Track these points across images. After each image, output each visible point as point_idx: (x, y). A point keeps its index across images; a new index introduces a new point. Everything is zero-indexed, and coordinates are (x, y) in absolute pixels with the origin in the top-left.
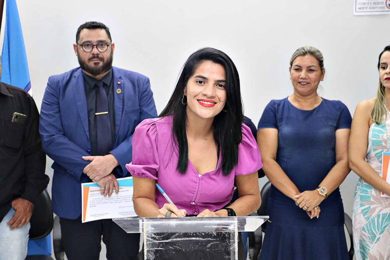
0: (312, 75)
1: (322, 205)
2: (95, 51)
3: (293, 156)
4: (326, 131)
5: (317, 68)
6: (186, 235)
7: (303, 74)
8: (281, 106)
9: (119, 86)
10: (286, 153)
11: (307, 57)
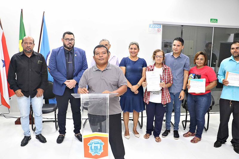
0: (136, 51)
1: (138, 90)
2: (70, 42)
3: (131, 75)
4: (140, 67)
5: (137, 48)
6: (93, 99)
7: (133, 50)
8: (127, 60)
9: (76, 53)
10: (128, 74)
11: (134, 45)
